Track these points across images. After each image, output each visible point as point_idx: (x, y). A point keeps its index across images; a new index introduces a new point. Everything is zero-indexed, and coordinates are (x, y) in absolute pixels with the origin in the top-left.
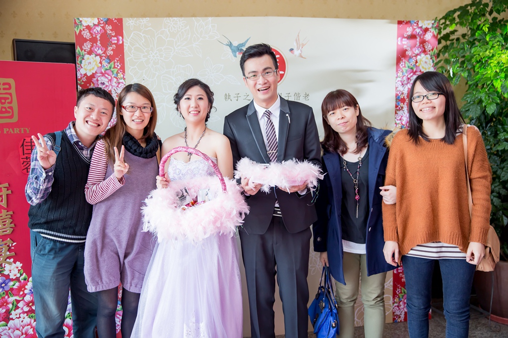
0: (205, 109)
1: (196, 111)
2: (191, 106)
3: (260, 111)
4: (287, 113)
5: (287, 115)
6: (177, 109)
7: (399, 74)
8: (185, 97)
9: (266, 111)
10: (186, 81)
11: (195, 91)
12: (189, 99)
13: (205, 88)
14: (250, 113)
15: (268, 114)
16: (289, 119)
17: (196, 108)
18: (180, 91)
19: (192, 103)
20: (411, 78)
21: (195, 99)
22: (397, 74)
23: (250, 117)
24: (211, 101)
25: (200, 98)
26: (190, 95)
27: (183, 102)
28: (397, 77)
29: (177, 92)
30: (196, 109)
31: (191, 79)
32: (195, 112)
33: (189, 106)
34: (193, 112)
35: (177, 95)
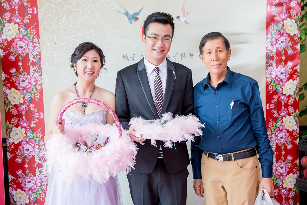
0: (98, 70)
1: (91, 71)
2: (87, 67)
3: (150, 68)
4: (173, 71)
7: (268, 36)
8: (82, 58)
11: (91, 54)
12: (85, 60)
13: (99, 51)
14: (140, 69)
15: (157, 70)
16: (175, 75)
17: (92, 69)
18: (78, 53)
20: (279, 40)
21: (91, 61)
22: (267, 36)
23: (140, 72)
25: (95, 61)
26: (87, 57)
27: (80, 63)
28: (267, 39)
30: (91, 70)
32: (91, 73)
34: (89, 73)
35: (74, 55)
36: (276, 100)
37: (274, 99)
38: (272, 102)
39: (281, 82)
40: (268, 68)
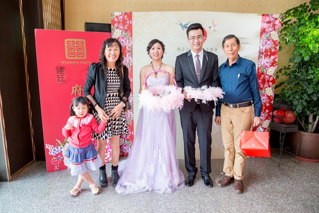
0: (161, 54)
1: (157, 55)
3: (194, 54)
4: (207, 56)
6: (148, 54)
7: (261, 41)
8: (152, 48)
10: (152, 41)
11: (157, 45)
12: (153, 49)
13: (161, 43)
14: (189, 55)
15: (198, 56)
16: (207, 59)
17: (157, 53)
18: (149, 45)
19: (155, 51)
20: (267, 43)
21: (157, 49)
23: (189, 57)
24: (163, 49)
25: (159, 48)
26: (154, 47)
27: (151, 50)
29: (148, 46)
31: (154, 40)
33: (154, 53)
35: (148, 47)
36: (262, 78)
37: (261, 77)
38: (260, 79)
39: (266, 68)
40: (259, 59)
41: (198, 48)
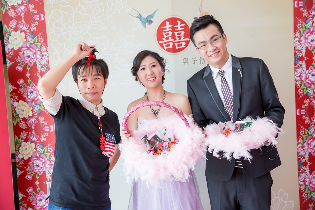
1: (153, 77)
3: (215, 71)
4: (239, 69)
5: (239, 70)
7: (296, 35)
8: (141, 68)
9: (219, 71)
14: (206, 74)
15: (222, 73)
16: (241, 73)
17: (152, 74)
19: (148, 72)
21: (150, 68)
25: (153, 66)
26: (145, 66)
27: (140, 73)
28: (295, 38)
30: (152, 76)
33: (147, 75)
34: (151, 79)
35: (133, 68)
36: (307, 105)
37: (304, 104)
38: (303, 107)
39: (312, 85)
40: (297, 70)
41: (218, 59)
